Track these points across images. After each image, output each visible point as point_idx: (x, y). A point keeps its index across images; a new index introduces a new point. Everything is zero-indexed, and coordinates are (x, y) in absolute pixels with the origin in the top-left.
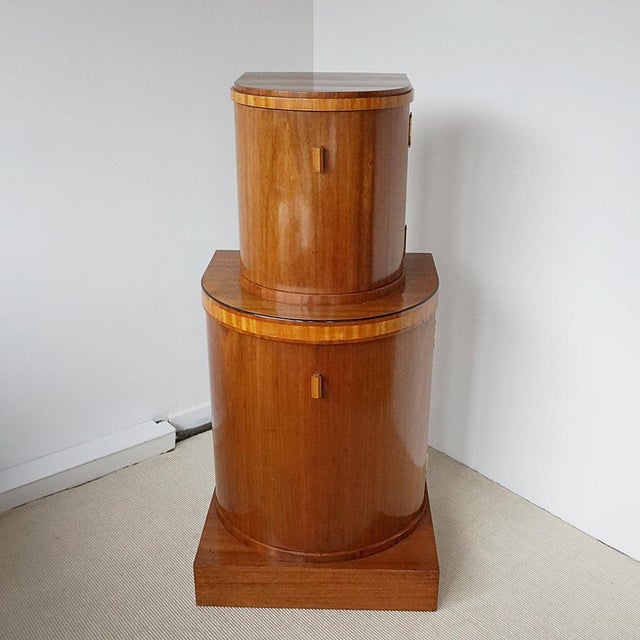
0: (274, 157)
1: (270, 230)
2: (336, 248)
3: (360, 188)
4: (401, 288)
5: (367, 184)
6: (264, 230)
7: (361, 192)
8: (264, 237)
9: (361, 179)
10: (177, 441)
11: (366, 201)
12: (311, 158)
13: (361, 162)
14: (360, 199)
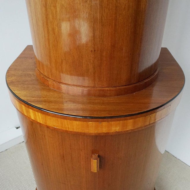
2: (113, 46)
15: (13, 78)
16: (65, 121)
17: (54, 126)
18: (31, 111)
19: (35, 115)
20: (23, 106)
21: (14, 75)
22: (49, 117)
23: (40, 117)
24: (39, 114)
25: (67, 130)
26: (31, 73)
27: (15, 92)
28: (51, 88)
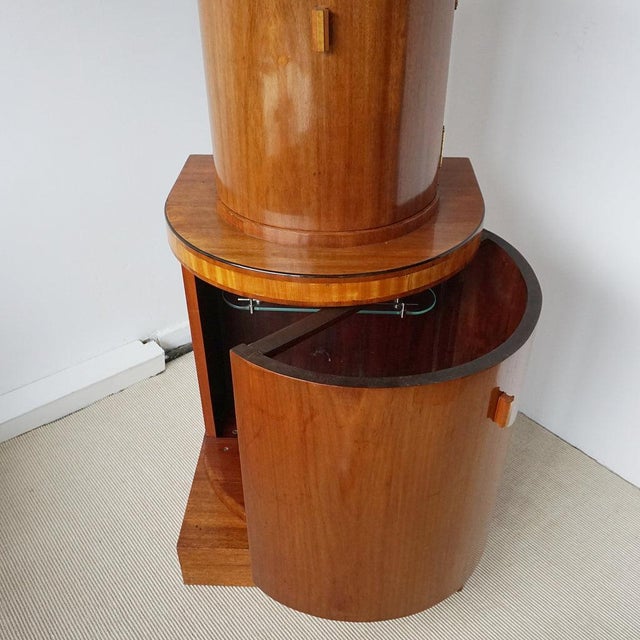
0: (253, 27)
1: (251, 139)
2: (348, 166)
3: (385, 76)
4: (432, 216)
5: (394, 70)
6: (244, 139)
7: (387, 81)
8: (244, 148)
9: (387, 61)
10: (167, 361)
11: (392, 96)
12: (310, 29)
13: (388, 34)
14: (385, 92)
15: (179, 219)
18: (218, 269)
19: (224, 276)
21: (181, 214)
23: (234, 278)
24: (232, 273)
25: (277, 297)
26: (208, 209)
28: (248, 233)
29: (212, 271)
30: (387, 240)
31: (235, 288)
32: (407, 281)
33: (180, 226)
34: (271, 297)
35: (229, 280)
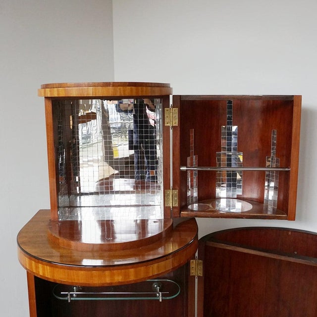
15: (24, 239)
16: (72, 271)
17: (61, 278)
18: (40, 266)
19: (44, 269)
20: (33, 262)
21: (26, 237)
22: (57, 269)
23: (49, 271)
24: (48, 267)
25: (73, 281)
26: (42, 234)
27: (27, 250)
28: (61, 246)
29: (37, 268)
30: (141, 246)
31: (49, 277)
32: (151, 269)
33: (24, 243)
34: (70, 281)
35: (46, 272)
